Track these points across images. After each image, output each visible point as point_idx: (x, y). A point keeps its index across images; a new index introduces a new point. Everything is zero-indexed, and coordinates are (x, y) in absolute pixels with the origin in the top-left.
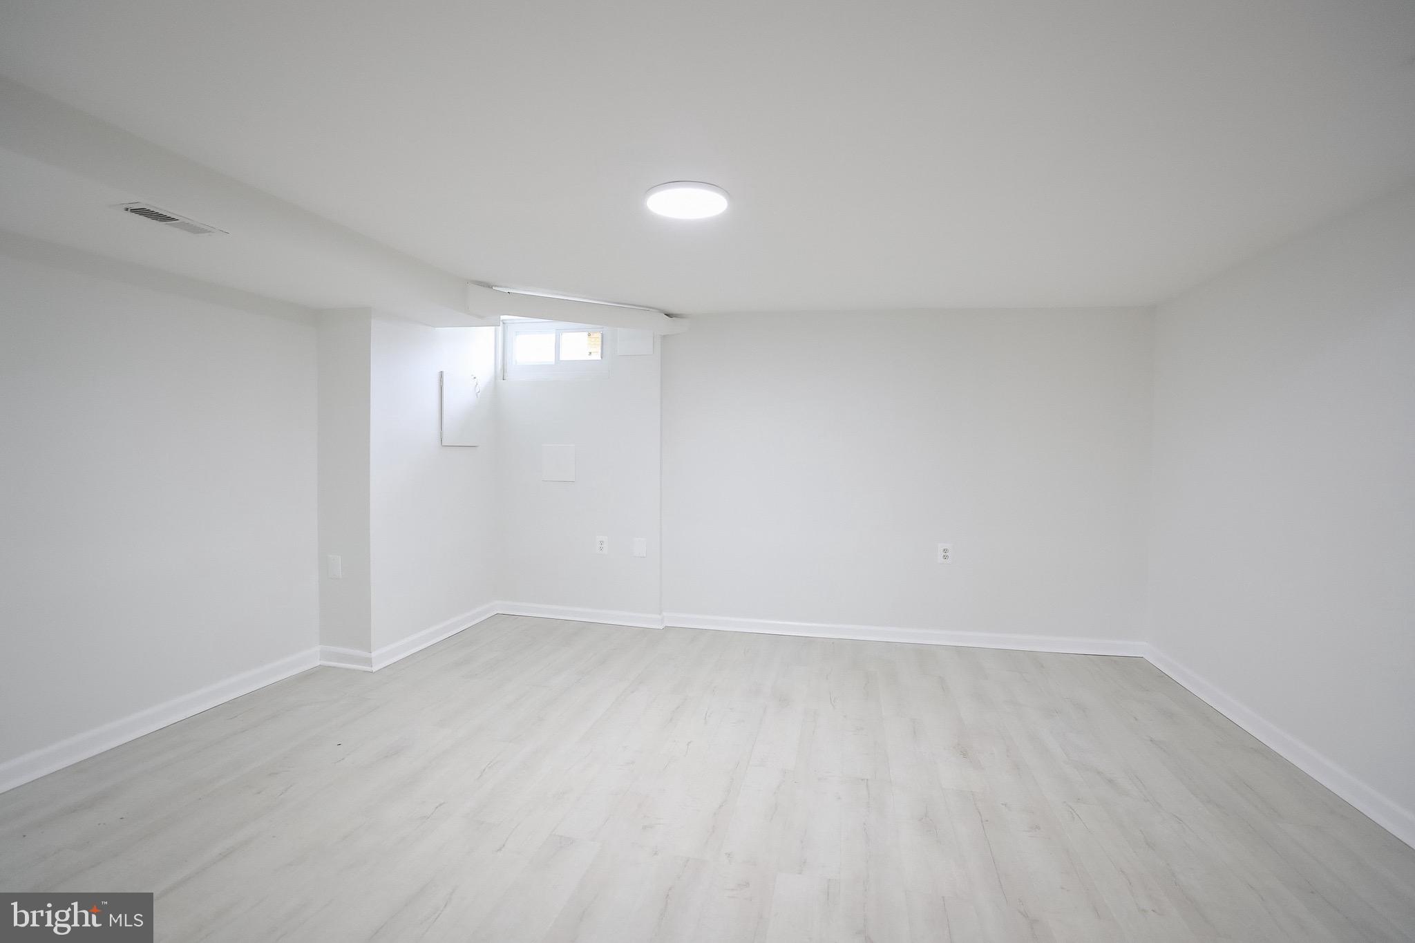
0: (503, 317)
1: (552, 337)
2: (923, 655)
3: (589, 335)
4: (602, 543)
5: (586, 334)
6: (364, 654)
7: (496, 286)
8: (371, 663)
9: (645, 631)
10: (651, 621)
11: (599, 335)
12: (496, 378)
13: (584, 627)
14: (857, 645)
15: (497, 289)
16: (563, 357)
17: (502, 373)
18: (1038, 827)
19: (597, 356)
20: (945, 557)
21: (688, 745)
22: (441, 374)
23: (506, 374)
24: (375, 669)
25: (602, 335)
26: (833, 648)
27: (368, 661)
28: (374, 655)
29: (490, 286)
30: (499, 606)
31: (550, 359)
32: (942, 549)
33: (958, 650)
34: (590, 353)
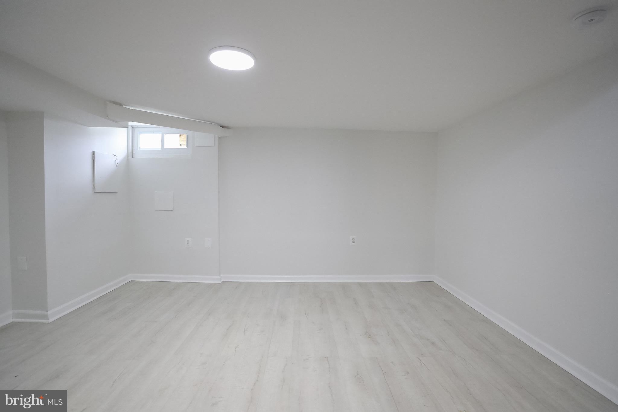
0: (131, 123)
1: (159, 136)
2: (344, 287)
3: (180, 135)
4: (188, 241)
5: (179, 135)
6: (44, 313)
7: (125, 105)
8: (48, 318)
9: (211, 285)
10: (215, 279)
11: (185, 136)
12: (128, 156)
13: (179, 285)
14: (315, 285)
15: (123, 106)
16: (166, 146)
17: (132, 153)
18: (408, 373)
19: (185, 147)
20: (353, 242)
21: (236, 348)
22: (93, 153)
23: (133, 155)
24: (50, 321)
25: (187, 136)
26: (304, 287)
27: (46, 317)
28: (49, 313)
29: (121, 105)
30: (131, 277)
31: (159, 147)
32: (352, 239)
33: (360, 284)
34: (181, 145)
